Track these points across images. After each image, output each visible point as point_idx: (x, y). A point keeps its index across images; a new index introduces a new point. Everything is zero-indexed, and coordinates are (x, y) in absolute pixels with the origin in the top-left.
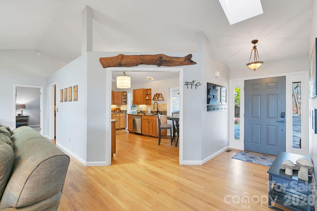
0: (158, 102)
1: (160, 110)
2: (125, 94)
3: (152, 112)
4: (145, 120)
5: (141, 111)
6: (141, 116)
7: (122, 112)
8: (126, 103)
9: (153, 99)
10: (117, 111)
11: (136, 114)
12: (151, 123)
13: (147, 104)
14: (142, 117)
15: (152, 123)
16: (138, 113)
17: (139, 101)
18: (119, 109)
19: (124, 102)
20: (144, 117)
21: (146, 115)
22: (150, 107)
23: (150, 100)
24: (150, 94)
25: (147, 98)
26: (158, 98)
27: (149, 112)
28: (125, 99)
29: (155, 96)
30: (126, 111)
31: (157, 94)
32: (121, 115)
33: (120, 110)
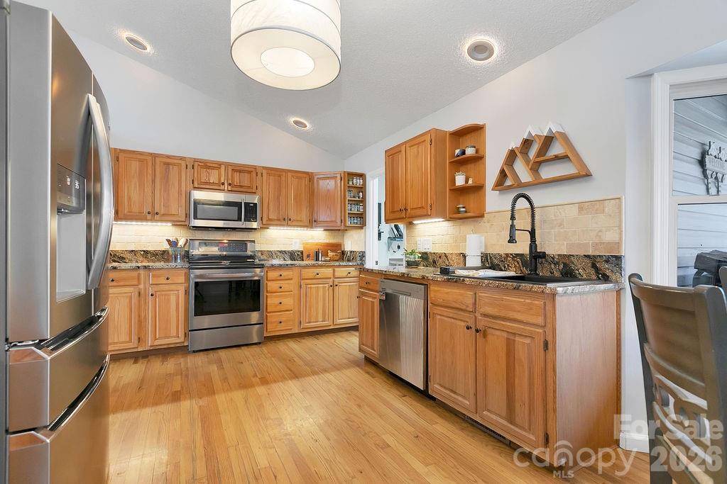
0: (538, 197)
1: (552, 245)
2: (358, 182)
3: (489, 261)
4: (451, 313)
5: (425, 256)
6: (424, 282)
7: (349, 260)
8: (361, 219)
9: (500, 184)
10: (330, 254)
11: (403, 269)
12: (496, 340)
13: (456, 216)
14: (432, 288)
15: (510, 346)
16: (409, 264)
17: (413, 202)
18: (336, 247)
19: (352, 215)
20: (442, 293)
21: (459, 281)
22: (475, 232)
23: (478, 188)
24: (478, 158)
25: (460, 180)
26: (535, 168)
27: (474, 261)
28: (357, 203)
29: (512, 156)
30: (363, 255)
31: (527, 143)
32: (341, 272)
33: (343, 253)
